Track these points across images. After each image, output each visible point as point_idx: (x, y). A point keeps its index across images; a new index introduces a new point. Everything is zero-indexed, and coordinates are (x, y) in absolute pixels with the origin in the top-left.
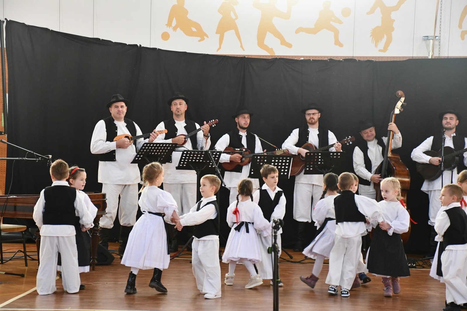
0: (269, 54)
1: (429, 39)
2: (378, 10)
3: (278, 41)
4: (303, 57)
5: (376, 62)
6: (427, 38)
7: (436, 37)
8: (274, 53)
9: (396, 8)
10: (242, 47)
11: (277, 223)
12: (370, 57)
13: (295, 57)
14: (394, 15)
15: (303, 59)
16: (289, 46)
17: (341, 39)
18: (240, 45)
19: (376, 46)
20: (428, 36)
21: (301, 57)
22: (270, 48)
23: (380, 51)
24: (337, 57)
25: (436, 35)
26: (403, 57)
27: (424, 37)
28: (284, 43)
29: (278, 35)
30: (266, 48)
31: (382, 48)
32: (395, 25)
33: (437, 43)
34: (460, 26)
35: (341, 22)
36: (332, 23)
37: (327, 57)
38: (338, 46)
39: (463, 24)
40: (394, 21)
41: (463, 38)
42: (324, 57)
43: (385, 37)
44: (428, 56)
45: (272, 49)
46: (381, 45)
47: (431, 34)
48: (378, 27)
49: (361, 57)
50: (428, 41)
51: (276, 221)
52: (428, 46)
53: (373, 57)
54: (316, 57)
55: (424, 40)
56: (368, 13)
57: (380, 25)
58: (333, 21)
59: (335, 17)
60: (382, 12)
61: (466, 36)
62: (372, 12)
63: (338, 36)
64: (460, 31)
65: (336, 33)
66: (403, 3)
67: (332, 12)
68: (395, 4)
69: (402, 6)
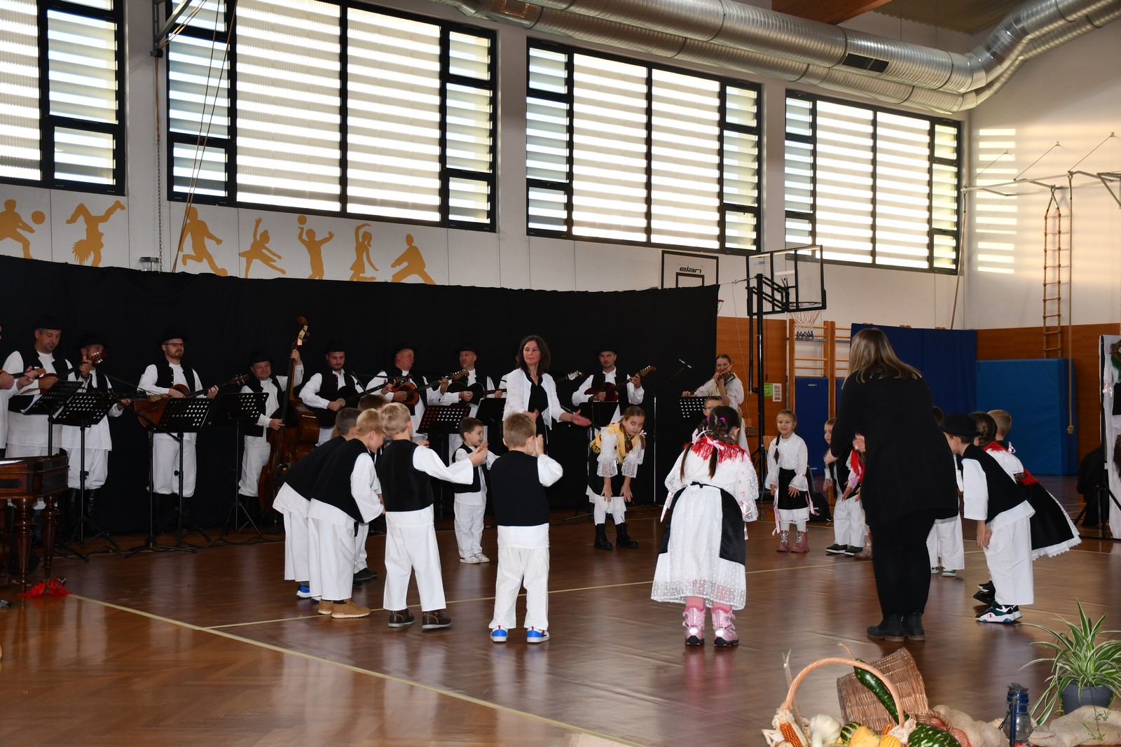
2: (81, 219)
9: (105, 218)
14: (102, 227)
32: (103, 240)
33: (157, 266)
34: (181, 249)
35: (31, 231)
36: (19, 230)
39: (184, 246)
41: (185, 263)
43: (92, 254)
48: (81, 241)
55: (141, 261)
56: (68, 222)
57: (85, 239)
58: (20, 227)
59: (23, 223)
60: (86, 221)
61: (189, 261)
62: (72, 220)
63: (28, 249)
64: (181, 254)
65: (26, 245)
66: (113, 213)
67: (18, 217)
68: (102, 213)
69: (112, 217)
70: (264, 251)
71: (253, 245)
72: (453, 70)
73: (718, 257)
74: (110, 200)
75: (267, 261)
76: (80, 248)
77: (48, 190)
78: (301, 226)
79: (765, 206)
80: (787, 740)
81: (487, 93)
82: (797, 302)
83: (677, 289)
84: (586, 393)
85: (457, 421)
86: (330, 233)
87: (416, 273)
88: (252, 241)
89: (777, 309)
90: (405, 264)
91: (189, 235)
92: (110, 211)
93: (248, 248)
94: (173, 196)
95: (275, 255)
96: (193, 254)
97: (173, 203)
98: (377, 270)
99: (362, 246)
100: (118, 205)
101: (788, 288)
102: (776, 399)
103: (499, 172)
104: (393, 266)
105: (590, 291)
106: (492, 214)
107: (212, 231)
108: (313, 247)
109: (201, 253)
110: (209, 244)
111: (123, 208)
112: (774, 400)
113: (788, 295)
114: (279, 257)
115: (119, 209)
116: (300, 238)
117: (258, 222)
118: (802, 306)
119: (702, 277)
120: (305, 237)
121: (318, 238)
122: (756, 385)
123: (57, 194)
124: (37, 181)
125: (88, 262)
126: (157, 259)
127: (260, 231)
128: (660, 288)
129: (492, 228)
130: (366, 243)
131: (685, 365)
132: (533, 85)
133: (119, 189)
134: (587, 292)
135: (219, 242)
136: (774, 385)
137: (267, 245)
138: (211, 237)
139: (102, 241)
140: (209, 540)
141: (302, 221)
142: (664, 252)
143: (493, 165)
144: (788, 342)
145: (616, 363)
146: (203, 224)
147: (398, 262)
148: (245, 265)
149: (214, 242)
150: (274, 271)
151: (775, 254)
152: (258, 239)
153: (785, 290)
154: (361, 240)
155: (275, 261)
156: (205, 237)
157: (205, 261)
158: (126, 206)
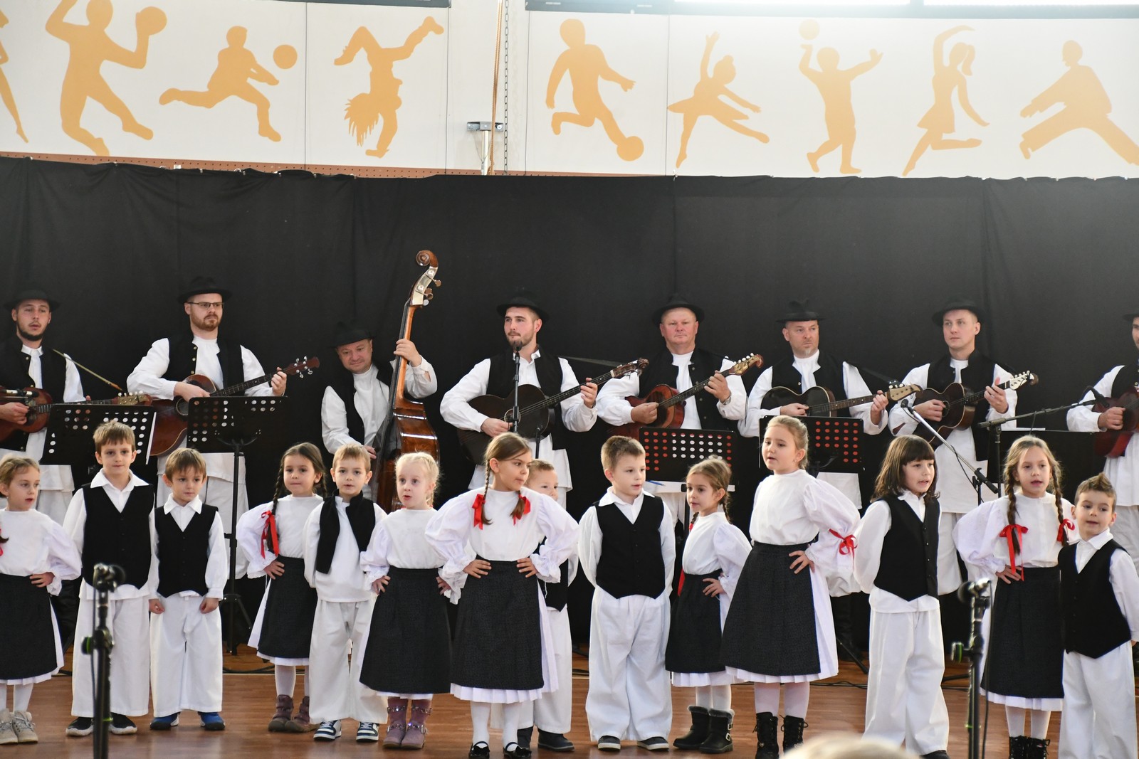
0: (93, 154)
1: (482, 128)
2: (362, 55)
3: (117, 121)
4: (182, 162)
5: (358, 179)
6: (476, 126)
7: (497, 124)
8: (107, 151)
9: (404, 52)
10: (20, 131)
11: (109, 577)
12: (345, 168)
13: (162, 161)
14: (399, 69)
15: (179, 167)
16: (146, 134)
17: (274, 123)
18: (15, 127)
19: (360, 141)
20: (478, 123)
21: (176, 162)
22: (96, 136)
23: (369, 153)
24: (265, 165)
25: (497, 121)
26: (424, 170)
27: (469, 125)
28: (130, 125)
29: (115, 105)
30: (85, 137)
31: (374, 148)
32: (402, 92)
33: (499, 138)
34: (550, 102)
35: (273, 81)
36: (250, 81)
37: (242, 164)
38: (266, 139)
39: (557, 98)
40: (399, 82)
41: (557, 130)
42: (235, 164)
43: (381, 118)
44: (480, 169)
45: (100, 140)
46: (372, 138)
47: (485, 117)
48: (362, 96)
49: (323, 167)
50: (478, 132)
51: (105, 573)
52: (479, 145)
53: (353, 168)
54: (213, 163)
55: (471, 130)
56: (338, 62)
57: (368, 91)
58: (253, 76)
59: (259, 68)
60: (370, 59)
61: (565, 125)
62: (346, 58)
63: (267, 114)
64: (549, 113)
65: (263, 107)
66: (420, 41)
67: (249, 55)
68: (400, 43)
69: (418, 48)
70: (723, 98)
71: (698, 89)
75: (729, 117)
77: (303, 4)
87: (1085, 127)
88: (697, 78)
90: (1058, 107)
91: (566, 74)
92: (415, 38)
93: (689, 94)
94: (540, 1)
95: (745, 104)
96: (573, 110)
97: (536, 16)
98: (984, 124)
99: (951, 76)
100: (430, 25)
104: (1026, 112)
107: (613, 64)
110: (608, 91)
111: (439, 30)
114: (756, 109)
115: (431, 34)
116: (804, 68)
120: (814, 65)
121: (844, 66)
123: (317, 10)
125: (373, 135)
127: (715, 59)
130: (960, 68)
135: (627, 85)
137: (727, 86)
138: (611, 76)
139: (400, 94)
146: (594, 52)
147: (1040, 103)
148: (681, 129)
149: (616, 86)
150: (743, 136)
152: (711, 73)
154: (946, 63)
155: (745, 117)
156: (599, 76)
157: (598, 123)
158: (445, 28)
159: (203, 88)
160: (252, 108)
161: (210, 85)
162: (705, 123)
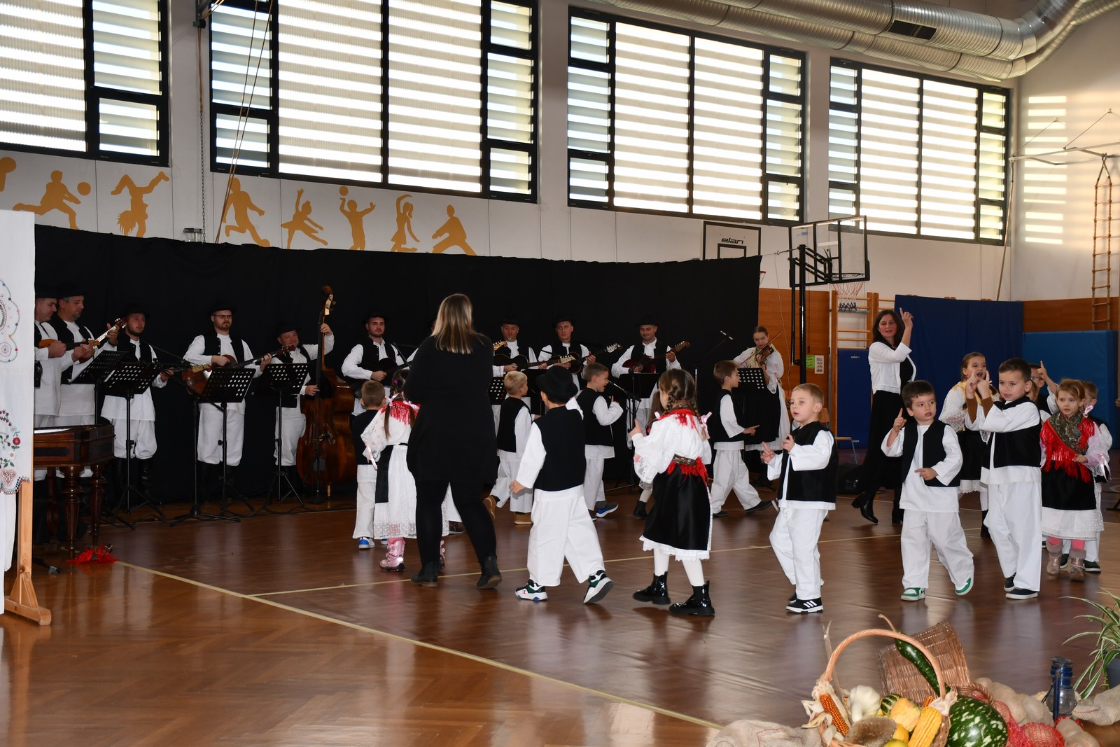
2: (126, 190)
9: (149, 189)
32: (148, 211)
33: (201, 237)
34: (224, 220)
35: (77, 202)
36: (64, 201)
39: (227, 218)
40: (147, 205)
41: (228, 234)
43: (137, 225)
48: (126, 212)
55: (185, 232)
56: (113, 193)
57: (130, 210)
58: (67, 199)
59: (70, 194)
60: (131, 192)
61: (232, 232)
62: (118, 191)
63: (74, 219)
64: (224, 225)
65: (72, 215)
66: (157, 184)
67: (64, 188)
68: (146, 184)
69: (156, 188)
70: (306, 222)
71: (295, 216)
72: (495, 40)
73: (760, 228)
74: (154, 171)
75: (309, 232)
76: (125, 219)
77: (93, 161)
78: (343, 197)
79: (808, 176)
80: (826, 711)
81: (529, 63)
82: (840, 273)
83: (719, 260)
84: (625, 365)
85: (497, 392)
86: (371, 204)
87: (457, 245)
88: (294, 212)
89: (820, 280)
90: (446, 235)
91: (232, 206)
92: (155, 182)
93: (291, 219)
94: (216, 167)
95: (317, 226)
96: (237, 225)
97: (216, 174)
98: (418, 241)
99: (404, 218)
100: (162, 176)
101: (831, 259)
102: (818, 371)
103: (540, 143)
104: (435, 237)
105: (631, 262)
106: (533, 185)
107: (254, 201)
108: (355, 218)
109: (244, 225)
110: (251, 215)
111: (167, 179)
112: (816, 372)
113: (830, 266)
114: (321, 228)
115: (162, 181)
116: (342, 209)
117: (300, 193)
118: (845, 277)
119: (745, 248)
120: (346, 208)
121: (359, 209)
122: (797, 357)
123: (102, 165)
124: (82, 152)
125: (133, 233)
126: (201, 230)
127: (302, 202)
128: (701, 259)
129: (533, 198)
130: (407, 214)
131: (727, 337)
132: (575, 54)
133: (162, 160)
134: (628, 263)
135: (261, 213)
136: (817, 357)
137: (309, 216)
138: (254, 208)
140: (252, 509)
141: (344, 192)
142: (705, 223)
143: (534, 135)
144: (830, 313)
145: (656, 334)
146: (245, 196)
147: (439, 233)
148: (287, 236)
149: (256, 213)
150: (316, 241)
151: (818, 224)
152: (300, 209)
153: (828, 261)
154: (402, 211)
155: (317, 232)
156: (248, 209)
157: (248, 232)
158: (170, 177)
159: (38, 204)
160: (67, 216)
161: (41, 202)
162: (299, 234)
